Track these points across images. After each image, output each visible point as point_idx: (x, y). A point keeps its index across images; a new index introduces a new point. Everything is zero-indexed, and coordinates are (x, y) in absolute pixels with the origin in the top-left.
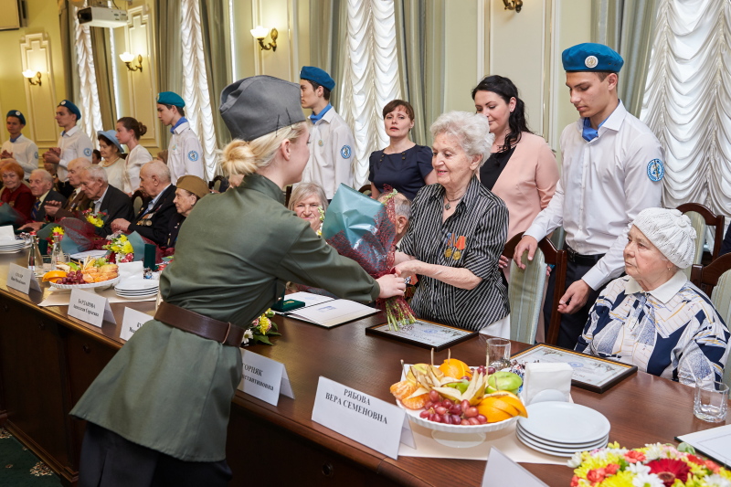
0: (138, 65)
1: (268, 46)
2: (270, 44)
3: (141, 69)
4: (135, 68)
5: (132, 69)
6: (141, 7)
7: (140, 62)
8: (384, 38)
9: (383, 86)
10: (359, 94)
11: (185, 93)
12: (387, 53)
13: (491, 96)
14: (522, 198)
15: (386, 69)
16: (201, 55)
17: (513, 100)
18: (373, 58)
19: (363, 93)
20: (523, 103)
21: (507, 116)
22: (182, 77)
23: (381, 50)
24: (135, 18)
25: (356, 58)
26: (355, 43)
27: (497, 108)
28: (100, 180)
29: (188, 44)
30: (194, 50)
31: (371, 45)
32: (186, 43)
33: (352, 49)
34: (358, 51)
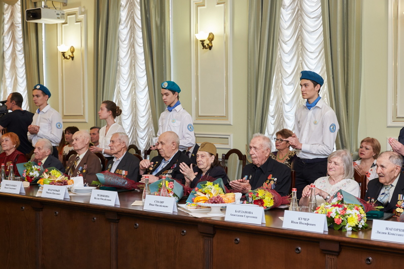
0: (71, 54)
2: (208, 45)
3: (73, 58)
4: (68, 57)
5: (66, 58)
6: (78, 8)
7: (72, 52)
8: (312, 45)
10: (289, 84)
12: (313, 56)
16: (140, 50)
18: (301, 58)
19: (292, 83)
22: (117, 65)
23: (308, 53)
24: (68, 17)
25: (287, 58)
26: (287, 48)
29: (125, 40)
30: (132, 46)
31: (300, 49)
32: (123, 39)
33: (284, 52)
34: (289, 53)
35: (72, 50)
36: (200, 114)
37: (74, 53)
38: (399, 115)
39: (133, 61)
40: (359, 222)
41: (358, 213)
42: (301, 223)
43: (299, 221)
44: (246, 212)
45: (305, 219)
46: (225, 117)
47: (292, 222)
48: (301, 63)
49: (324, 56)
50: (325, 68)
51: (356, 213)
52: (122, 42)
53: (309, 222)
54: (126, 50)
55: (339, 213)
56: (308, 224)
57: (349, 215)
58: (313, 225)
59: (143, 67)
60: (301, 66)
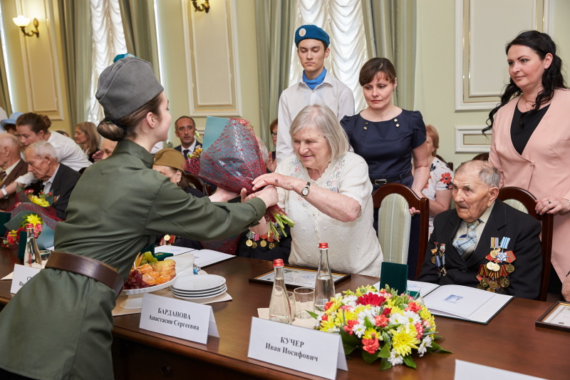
0: (34, 29)
1: (201, 7)
2: (203, 5)
3: (38, 34)
4: (31, 33)
5: (28, 35)
7: (36, 27)
9: (342, 48)
11: (96, 60)
12: (346, 12)
13: (525, 51)
14: (557, 158)
15: (346, 29)
16: (117, 18)
17: (549, 57)
18: (329, 17)
20: (560, 60)
21: (540, 72)
22: (92, 41)
23: (339, 8)
25: (309, 18)
27: (529, 64)
28: (47, 158)
29: (98, 6)
30: (107, 13)
31: (327, 3)
32: (96, 5)
33: (305, 8)
34: (312, 10)
35: (35, 23)
36: (199, 103)
37: (39, 28)
38: (473, 93)
39: (111, 35)
40: (418, 342)
41: (416, 319)
42: (285, 350)
43: (281, 346)
44: (178, 314)
45: (295, 343)
46: (232, 106)
47: (268, 346)
48: (330, 24)
49: (361, 11)
50: (363, 29)
51: (411, 320)
52: (95, 8)
53: (304, 350)
54: (100, 19)
55: (373, 322)
56: (300, 355)
57: (395, 328)
58: (312, 358)
59: (124, 42)
60: (329, 28)
